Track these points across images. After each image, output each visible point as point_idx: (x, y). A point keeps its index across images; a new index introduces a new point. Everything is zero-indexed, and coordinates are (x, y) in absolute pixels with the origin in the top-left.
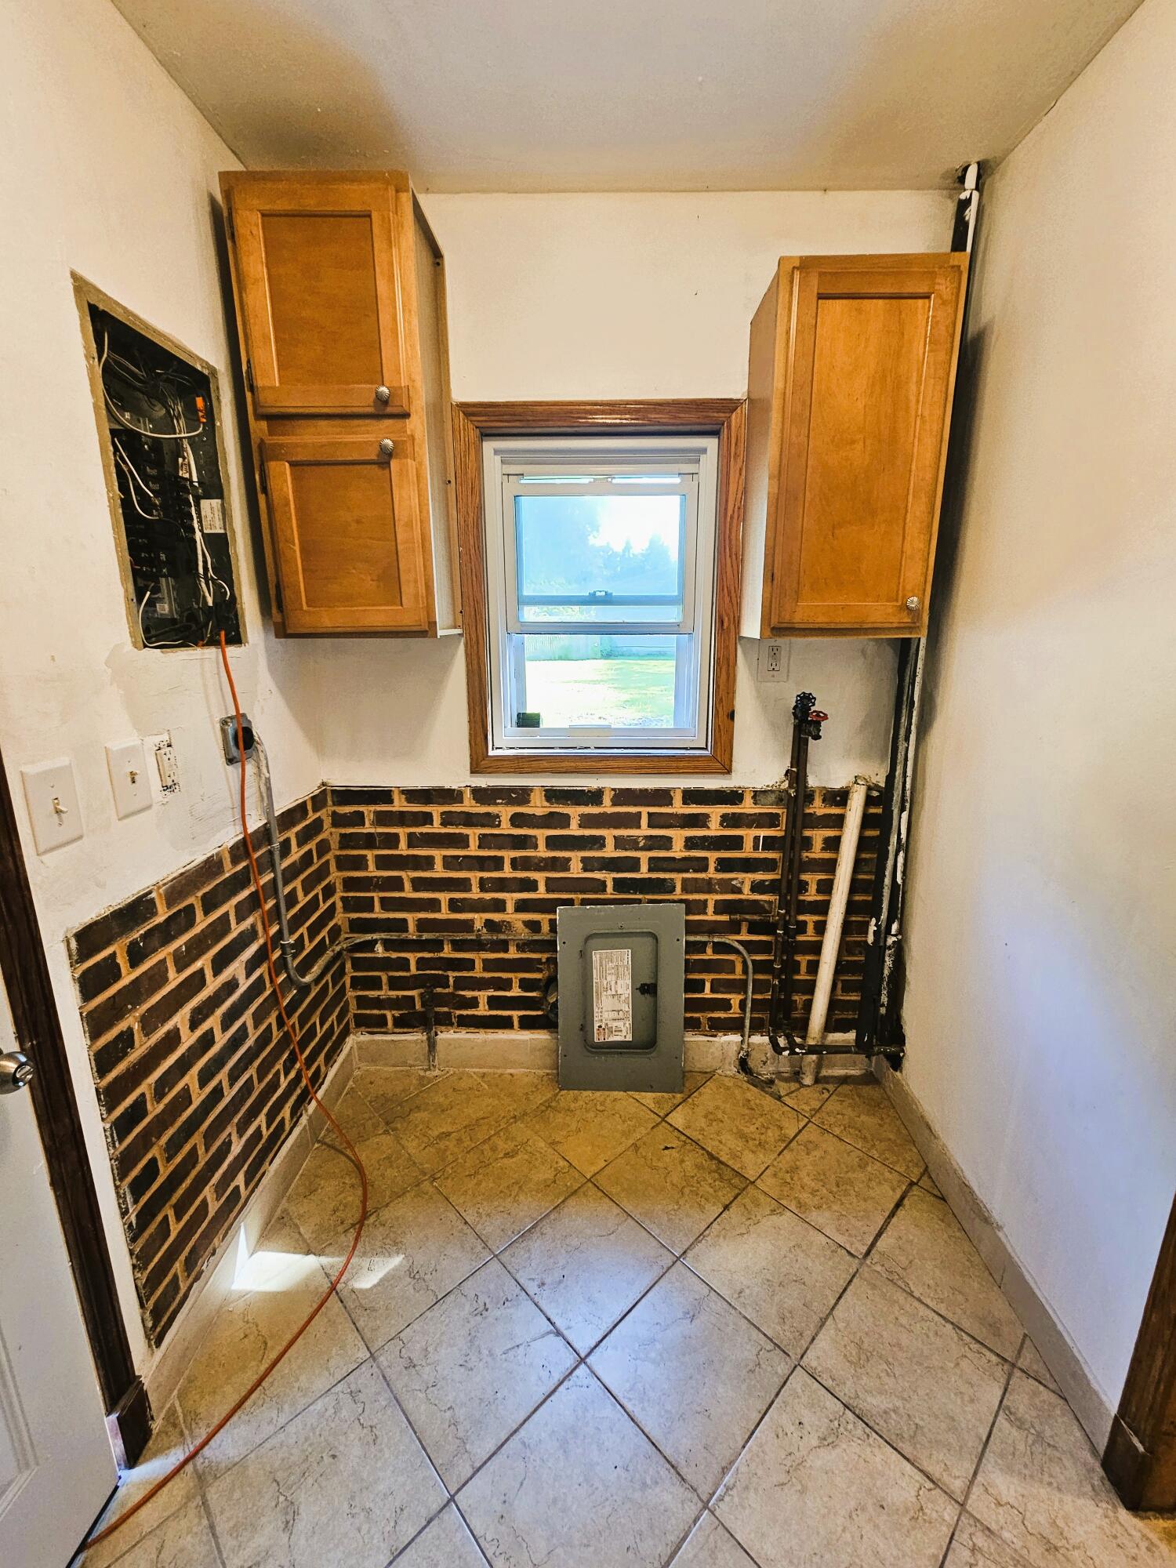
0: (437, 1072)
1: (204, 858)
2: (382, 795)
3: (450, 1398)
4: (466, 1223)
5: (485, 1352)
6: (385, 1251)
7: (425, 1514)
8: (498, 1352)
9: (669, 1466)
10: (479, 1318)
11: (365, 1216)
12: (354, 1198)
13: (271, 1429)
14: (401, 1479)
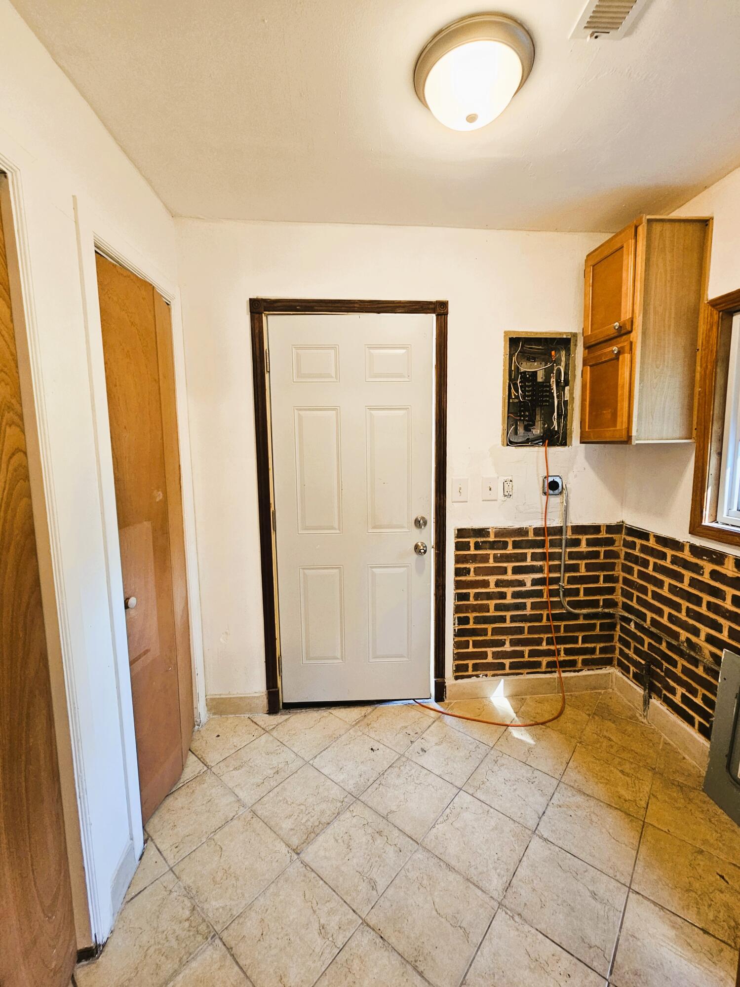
0: (645, 721)
1: (519, 527)
2: (644, 535)
3: (491, 779)
4: (568, 763)
5: (515, 787)
6: (534, 736)
7: (453, 781)
8: (517, 792)
9: (508, 882)
10: (527, 781)
11: (542, 724)
12: (547, 717)
13: (458, 729)
14: (460, 771)
